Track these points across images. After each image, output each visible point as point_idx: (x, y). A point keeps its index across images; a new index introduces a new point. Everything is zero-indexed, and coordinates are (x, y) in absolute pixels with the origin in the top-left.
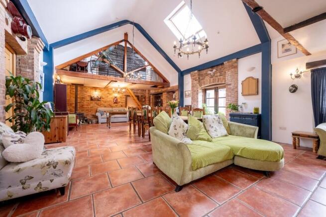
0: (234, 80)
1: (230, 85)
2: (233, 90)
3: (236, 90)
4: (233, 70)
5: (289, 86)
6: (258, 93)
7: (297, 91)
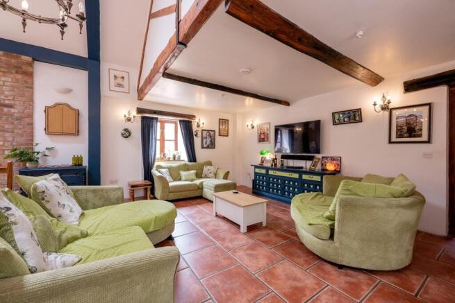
0: (24, 99)
1: (10, 106)
2: (19, 119)
3: (27, 120)
4: (19, 77)
5: (121, 130)
6: (78, 133)
7: (130, 138)
